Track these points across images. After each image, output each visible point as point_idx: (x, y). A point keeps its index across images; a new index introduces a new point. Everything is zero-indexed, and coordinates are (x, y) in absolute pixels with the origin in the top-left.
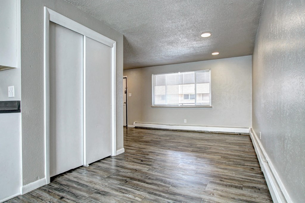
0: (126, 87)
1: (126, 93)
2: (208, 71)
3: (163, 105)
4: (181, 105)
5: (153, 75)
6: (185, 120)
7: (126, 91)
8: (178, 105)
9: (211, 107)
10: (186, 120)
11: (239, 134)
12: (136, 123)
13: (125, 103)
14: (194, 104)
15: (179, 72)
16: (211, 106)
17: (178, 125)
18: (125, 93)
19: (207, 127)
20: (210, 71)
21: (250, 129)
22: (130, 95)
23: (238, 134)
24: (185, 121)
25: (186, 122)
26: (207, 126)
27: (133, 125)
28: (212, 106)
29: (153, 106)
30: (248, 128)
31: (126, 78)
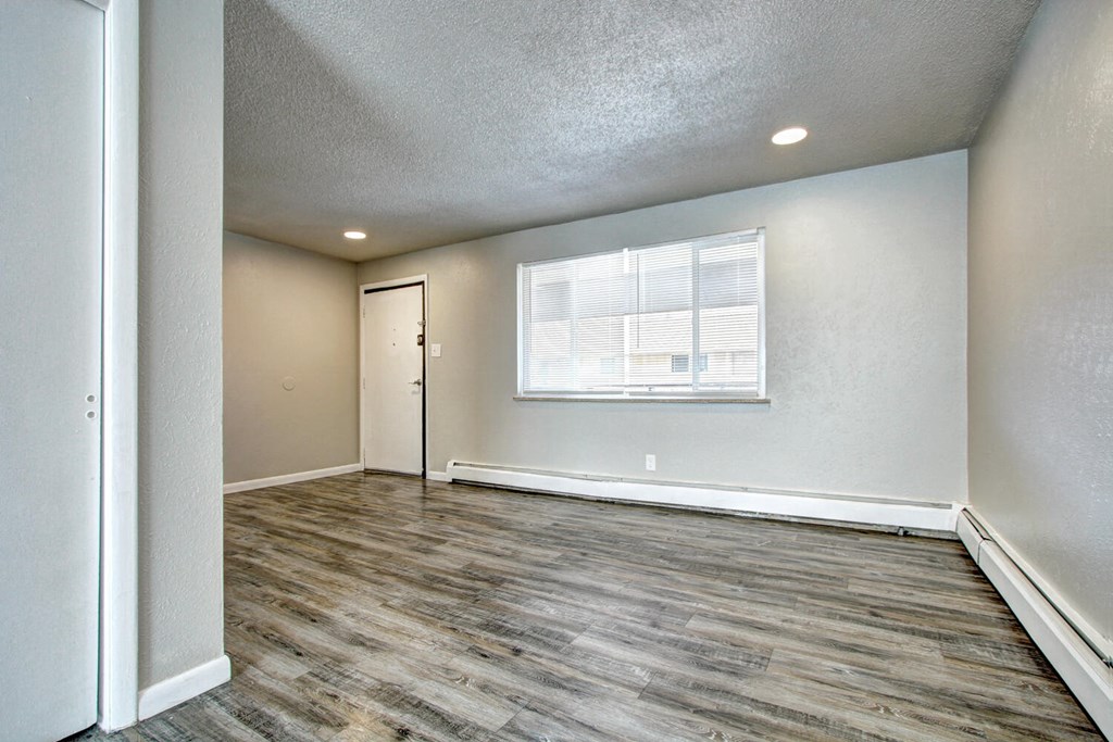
0: (421, 320)
1: (422, 343)
2: (753, 238)
3: (560, 393)
4: (631, 394)
5: (520, 266)
6: (648, 456)
7: (423, 336)
8: (621, 393)
9: (767, 402)
10: (653, 457)
11: (901, 533)
12: (455, 464)
13: (419, 384)
14: (690, 389)
15: (626, 250)
16: (762, 396)
17: (621, 480)
18: (419, 344)
19: (745, 494)
20: (761, 238)
21: (957, 508)
22: (434, 349)
23: (895, 534)
24: (651, 462)
25: (653, 468)
26: (745, 490)
27: (445, 471)
28: (768, 398)
29: (523, 395)
30: (950, 507)
31: (422, 283)
